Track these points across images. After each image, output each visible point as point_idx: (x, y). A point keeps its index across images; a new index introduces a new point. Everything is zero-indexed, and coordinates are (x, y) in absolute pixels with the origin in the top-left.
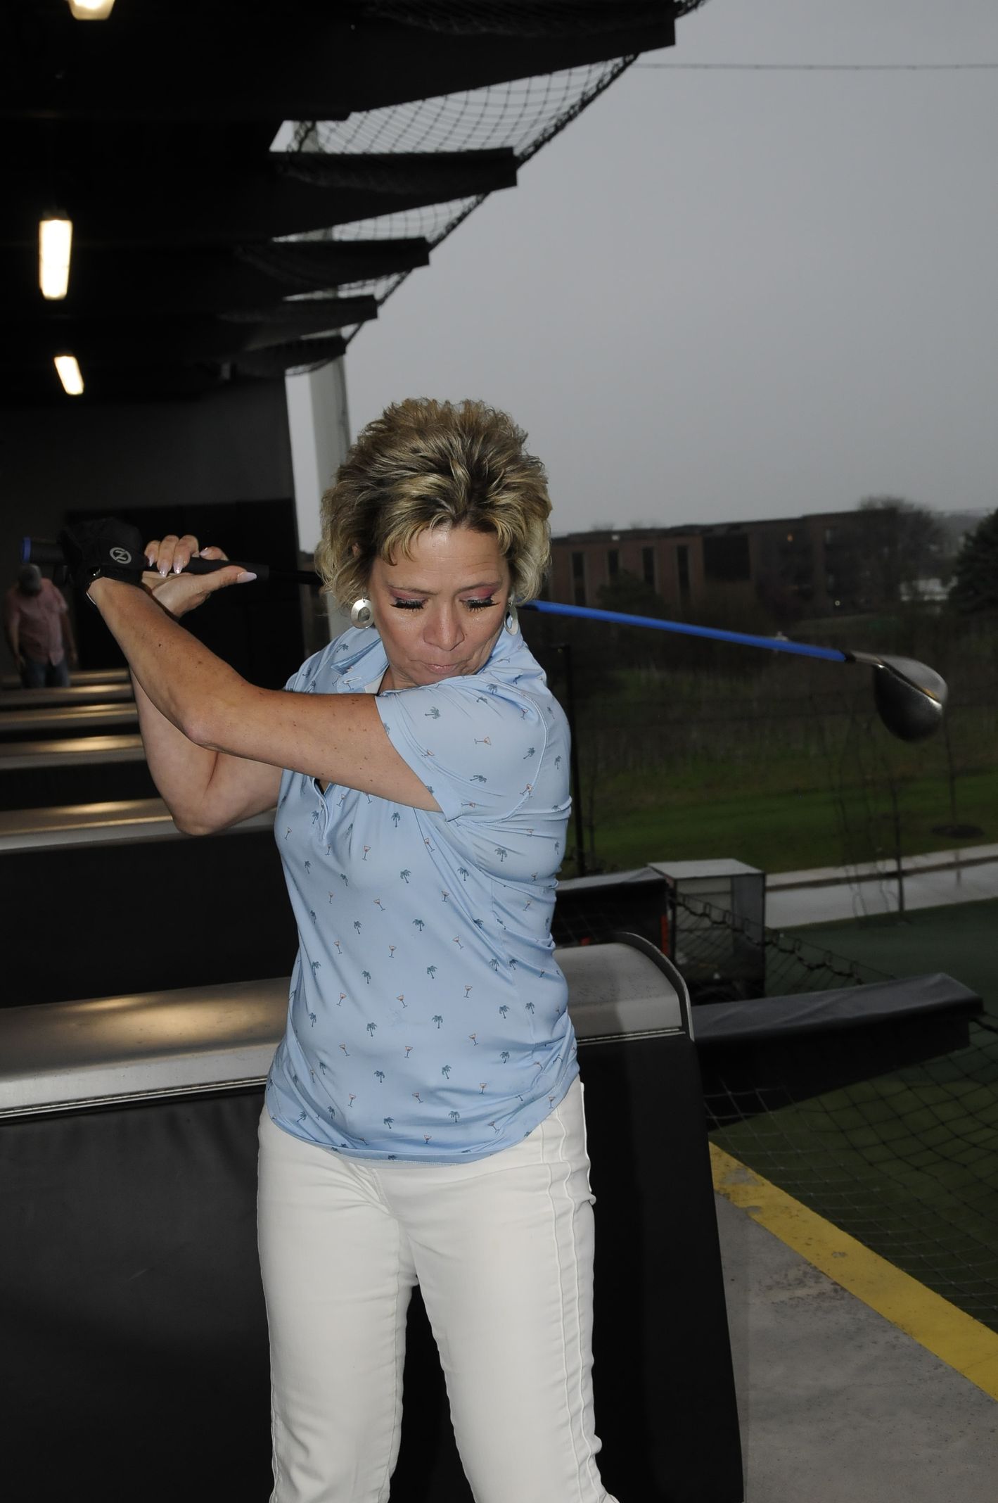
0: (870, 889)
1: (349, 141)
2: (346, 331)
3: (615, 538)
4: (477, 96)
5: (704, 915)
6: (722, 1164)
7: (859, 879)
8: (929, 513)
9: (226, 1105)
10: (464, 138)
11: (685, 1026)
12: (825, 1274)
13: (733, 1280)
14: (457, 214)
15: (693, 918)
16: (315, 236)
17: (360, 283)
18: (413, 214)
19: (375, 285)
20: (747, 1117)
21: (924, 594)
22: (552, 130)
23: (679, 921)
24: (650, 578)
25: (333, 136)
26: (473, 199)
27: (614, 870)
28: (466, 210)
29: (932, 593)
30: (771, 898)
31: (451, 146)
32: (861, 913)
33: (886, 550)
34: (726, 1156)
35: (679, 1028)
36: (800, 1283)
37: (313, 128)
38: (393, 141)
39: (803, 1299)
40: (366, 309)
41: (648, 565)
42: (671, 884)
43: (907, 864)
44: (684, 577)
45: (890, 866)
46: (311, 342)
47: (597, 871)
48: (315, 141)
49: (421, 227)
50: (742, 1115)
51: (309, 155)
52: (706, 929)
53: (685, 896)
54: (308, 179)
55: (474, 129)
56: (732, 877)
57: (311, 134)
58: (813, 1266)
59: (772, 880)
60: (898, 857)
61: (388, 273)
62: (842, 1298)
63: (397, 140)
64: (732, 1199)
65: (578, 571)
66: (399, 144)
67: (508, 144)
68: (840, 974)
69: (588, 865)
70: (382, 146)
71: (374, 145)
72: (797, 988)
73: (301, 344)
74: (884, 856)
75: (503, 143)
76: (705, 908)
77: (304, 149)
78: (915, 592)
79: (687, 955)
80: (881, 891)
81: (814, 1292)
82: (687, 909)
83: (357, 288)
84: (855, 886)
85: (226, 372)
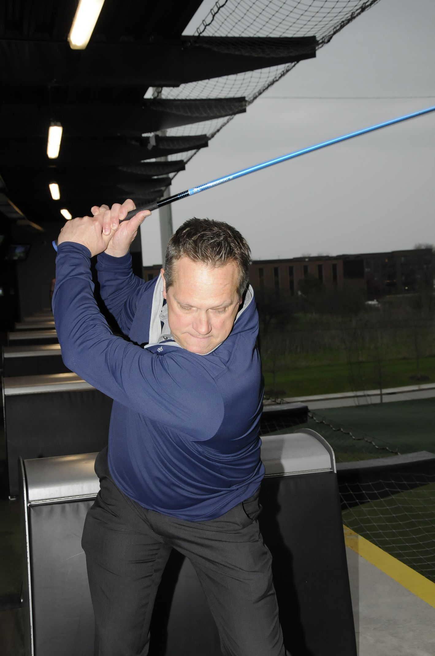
2: (171, 175)
3: (307, 260)
11: (332, 467)
19: (183, 155)
24: (321, 277)
28: (226, 122)
33: (425, 266)
35: (330, 468)
37: (161, 90)
40: (180, 166)
41: (320, 271)
44: (335, 277)
46: (156, 180)
57: (160, 92)
61: (191, 149)
65: (291, 273)
67: (243, 96)
70: (194, 96)
83: (176, 157)
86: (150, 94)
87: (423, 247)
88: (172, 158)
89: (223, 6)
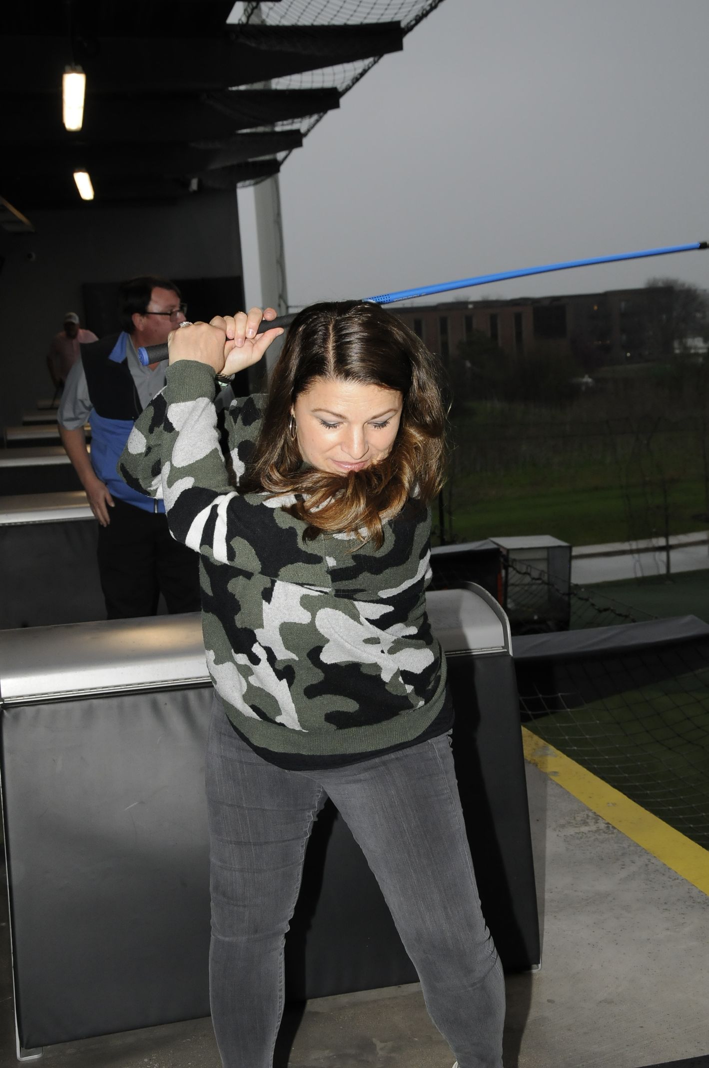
0: (647, 558)
1: (282, 17)
2: (280, 156)
3: (470, 306)
5: (526, 573)
6: (531, 742)
7: (639, 551)
8: (695, 291)
9: (191, 694)
10: (365, 15)
11: (506, 646)
12: (601, 817)
13: (538, 820)
14: (360, 71)
15: (518, 576)
16: (258, 86)
17: (290, 121)
18: (328, 70)
19: (301, 122)
20: (552, 713)
21: (690, 348)
22: (428, 8)
23: (510, 576)
24: (494, 336)
25: (271, 13)
26: (371, 60)
27: (464, 541)
28: (367, 68)
29: (696, 348)
30: (575, 564)
31: (355, 21)
32: (639, 575)
33: (664, 317)
34: (536, 738)
35: (502, 647)
36: (585, 823)
37: (257, 7)
38: (314, 18)
39: (585, 834)
40: (294, 140)
41: (494, 326)
42: (504, 553)
43: (673, 541)
44: (519, 334)
45: (661, 542)
46: (254, 163)
47: (452, 542)
48: (259, 16)
49: (334, 81)
50: (549, 711)
51: (254, 26)
52: (528, 584)
53: (514, 560)
54: (253, 45)
55: (372, 8)
56: (548, 548)
57: (256, 11)
58: (593, 811)
59: (576, 551)
60: (666, 536)
61: (310, 113)
62: (613, 833)
63: (317, 17)
64: (539, 767)
65: (444, 330)
66: (317, 19)
67: (396, 19)
68: (620, 615)
69: (447, 538)
71: (301, 20)
72: (591, 624)
73: (247, 164)
74: (657, 535)
75: (393, 18)
76: (527, 568)
77: (250, 22)
78: (686, 348)
79: (514, 601)
80: (655, 559)
81: (594, 828)
82: (515, 569)
83: (288, 125)
84: (636, 556)
85: (194, 185)
87: (660, 284)
88: (281, 127)
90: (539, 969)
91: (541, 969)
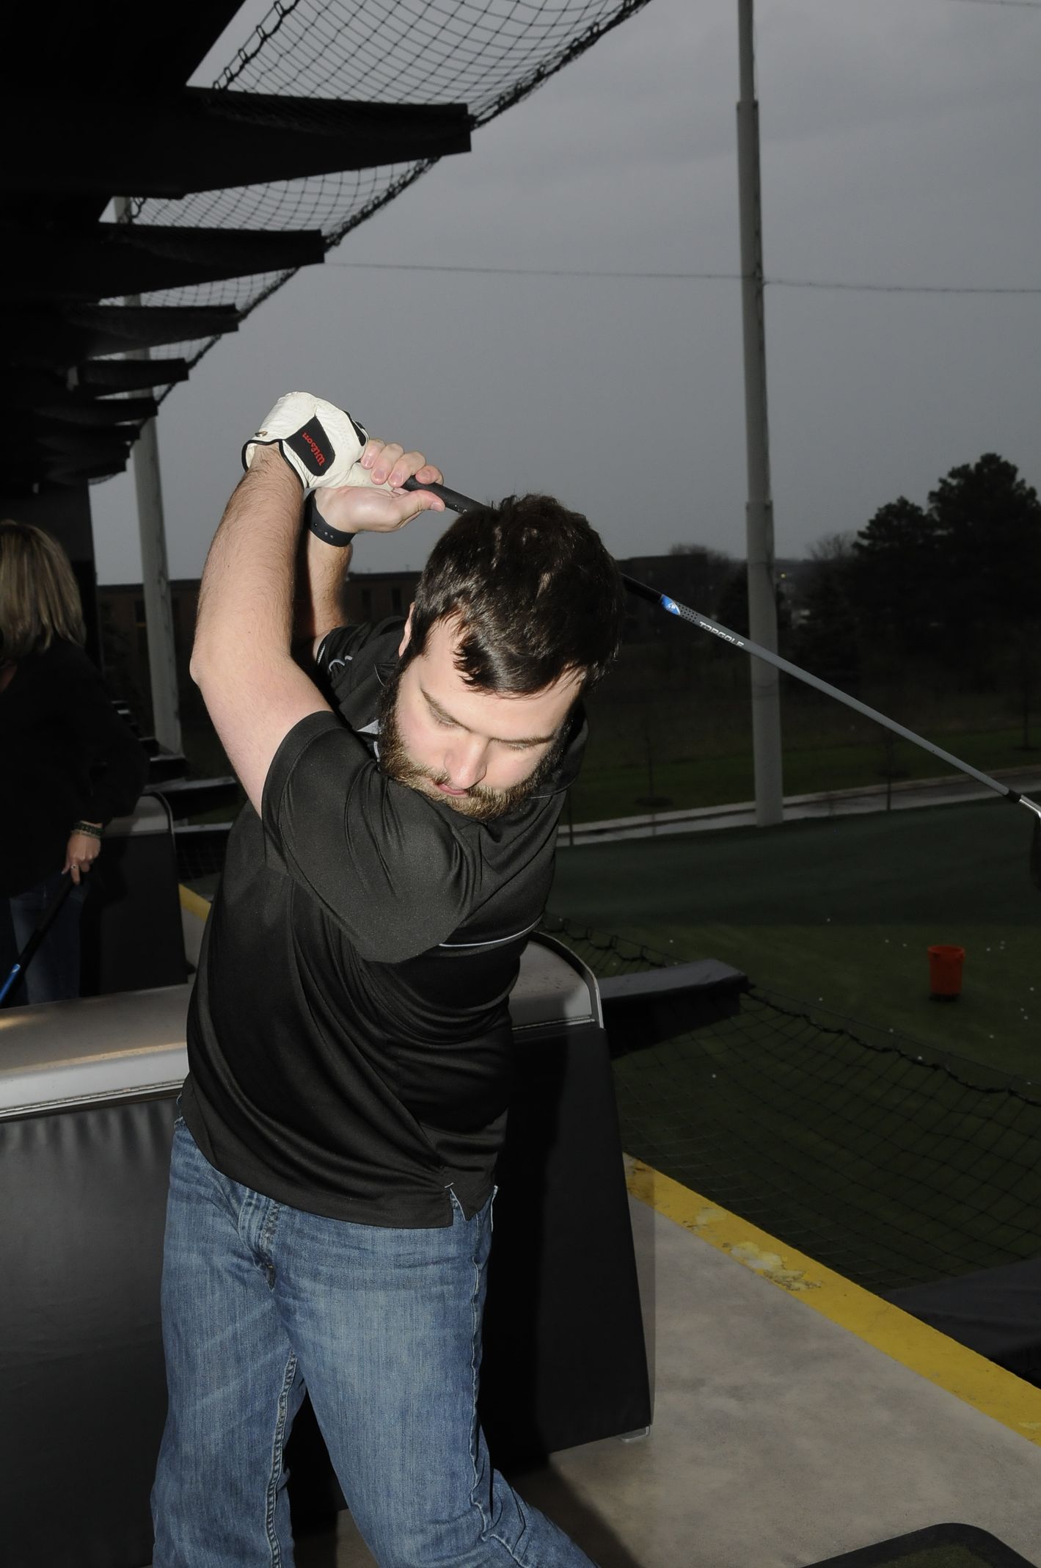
2: (158, 391)
4: (296, 185)
11: (594, 1015)
14: (269, 285)
19: (185, 348)
26: (283, 272)
35: (590, 1016)
40: (177, 371)
61: (200, 335)
70: (210, 222)
83: (168, 350)
86: (110, 215)
87: (687, 552)
88: (160, 352)
89: (254, 55)
90: (647, 1433)
91: (648, 1435)
